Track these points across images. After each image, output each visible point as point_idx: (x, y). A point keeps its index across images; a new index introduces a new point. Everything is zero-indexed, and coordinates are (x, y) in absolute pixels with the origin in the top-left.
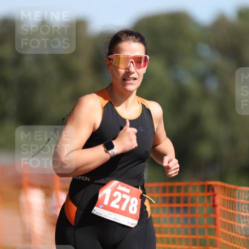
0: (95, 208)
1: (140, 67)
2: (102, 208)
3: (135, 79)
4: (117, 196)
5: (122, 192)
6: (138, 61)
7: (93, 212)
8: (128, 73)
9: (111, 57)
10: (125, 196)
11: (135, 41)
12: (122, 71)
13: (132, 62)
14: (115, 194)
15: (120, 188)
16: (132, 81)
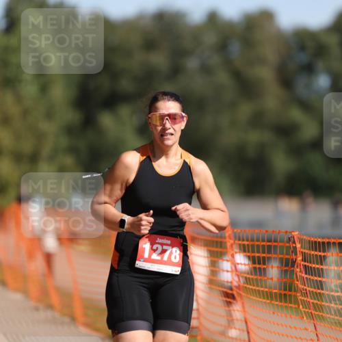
0: (137, 262)
1: (175, 123)
2: (144, 261)
3: (172, 134)
4: (157, 248)
5: (162, 245)
6: (172, 117)
7: (136, 266)
8: (164, 129)
9: (149, 116)
10: (165, 247)
11: (169, 100)
12: (159, 128)
13: (167, 119)
14: (155, 247)
15: (159, 240)
16: (169, 136)
